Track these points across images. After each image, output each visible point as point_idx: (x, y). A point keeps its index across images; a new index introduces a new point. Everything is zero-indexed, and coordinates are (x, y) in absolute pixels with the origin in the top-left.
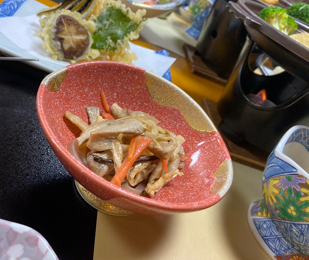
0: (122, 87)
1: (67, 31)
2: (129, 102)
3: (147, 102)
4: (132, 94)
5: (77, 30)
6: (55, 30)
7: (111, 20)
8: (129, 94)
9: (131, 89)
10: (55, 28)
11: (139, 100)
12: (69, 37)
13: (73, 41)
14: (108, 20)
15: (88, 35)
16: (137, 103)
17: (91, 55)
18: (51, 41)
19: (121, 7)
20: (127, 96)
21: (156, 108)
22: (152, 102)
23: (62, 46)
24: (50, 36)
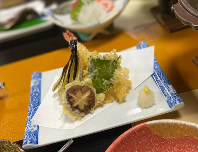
0: (138, 144)
1: (76, 98)
2: (150, 149)
3: (162, 141)
4: (148, 143)
5: (82, 93)
6: (69, 105)
7: (97, 68)
8: (146, 144)
9: (145, 140)
10: (69, 104)
11: (155, 143)
12: (80, 100)
13: (83, 100)
14: (95, 68)
15: (90, 89)
16: (156, 146)
17: (100, 99)
18: (71, 113)
19: (98, 57)
20: (146, 146)
21: (172, 141)
22: (166, 139)
23: (80, 110)
24: (69, 111)
